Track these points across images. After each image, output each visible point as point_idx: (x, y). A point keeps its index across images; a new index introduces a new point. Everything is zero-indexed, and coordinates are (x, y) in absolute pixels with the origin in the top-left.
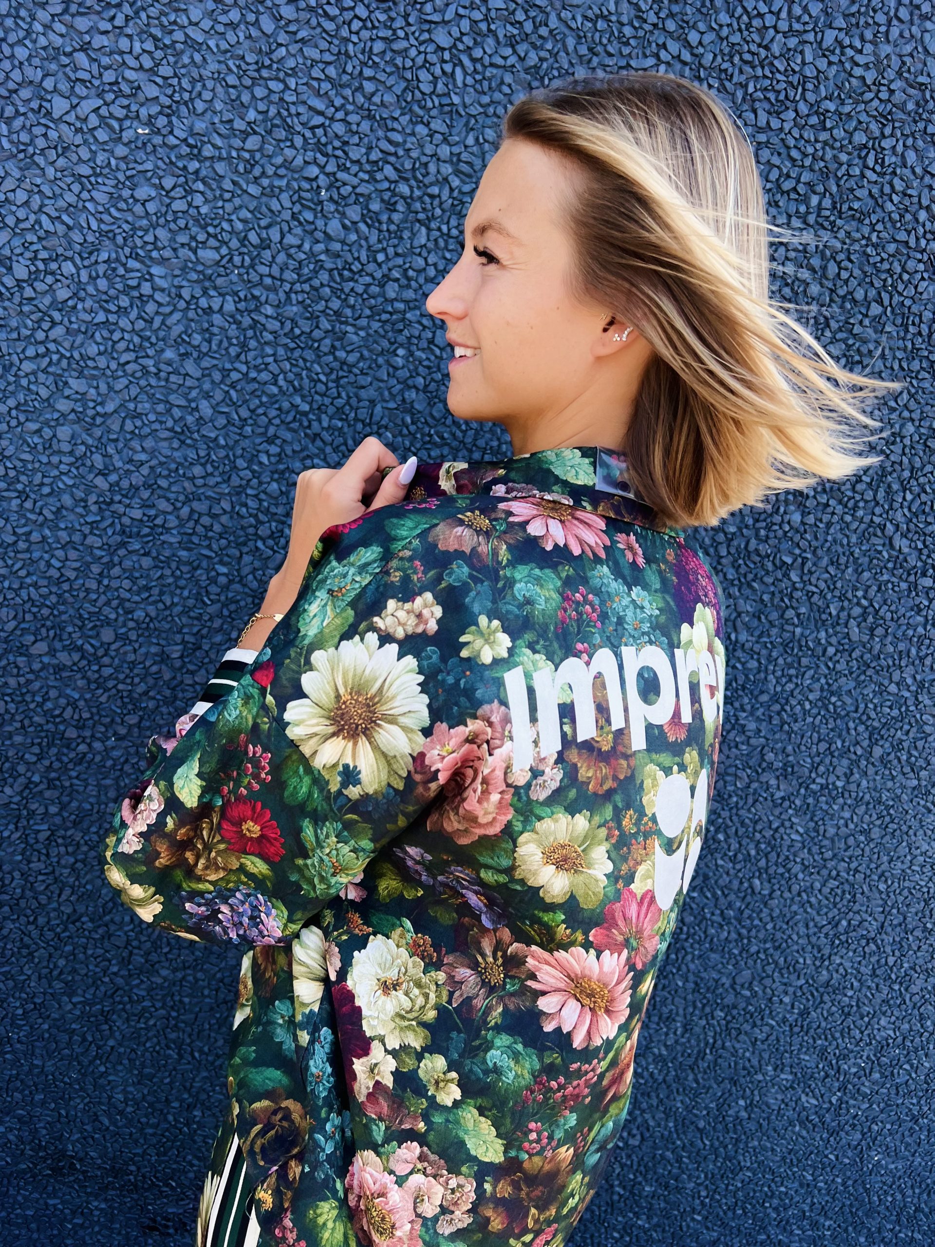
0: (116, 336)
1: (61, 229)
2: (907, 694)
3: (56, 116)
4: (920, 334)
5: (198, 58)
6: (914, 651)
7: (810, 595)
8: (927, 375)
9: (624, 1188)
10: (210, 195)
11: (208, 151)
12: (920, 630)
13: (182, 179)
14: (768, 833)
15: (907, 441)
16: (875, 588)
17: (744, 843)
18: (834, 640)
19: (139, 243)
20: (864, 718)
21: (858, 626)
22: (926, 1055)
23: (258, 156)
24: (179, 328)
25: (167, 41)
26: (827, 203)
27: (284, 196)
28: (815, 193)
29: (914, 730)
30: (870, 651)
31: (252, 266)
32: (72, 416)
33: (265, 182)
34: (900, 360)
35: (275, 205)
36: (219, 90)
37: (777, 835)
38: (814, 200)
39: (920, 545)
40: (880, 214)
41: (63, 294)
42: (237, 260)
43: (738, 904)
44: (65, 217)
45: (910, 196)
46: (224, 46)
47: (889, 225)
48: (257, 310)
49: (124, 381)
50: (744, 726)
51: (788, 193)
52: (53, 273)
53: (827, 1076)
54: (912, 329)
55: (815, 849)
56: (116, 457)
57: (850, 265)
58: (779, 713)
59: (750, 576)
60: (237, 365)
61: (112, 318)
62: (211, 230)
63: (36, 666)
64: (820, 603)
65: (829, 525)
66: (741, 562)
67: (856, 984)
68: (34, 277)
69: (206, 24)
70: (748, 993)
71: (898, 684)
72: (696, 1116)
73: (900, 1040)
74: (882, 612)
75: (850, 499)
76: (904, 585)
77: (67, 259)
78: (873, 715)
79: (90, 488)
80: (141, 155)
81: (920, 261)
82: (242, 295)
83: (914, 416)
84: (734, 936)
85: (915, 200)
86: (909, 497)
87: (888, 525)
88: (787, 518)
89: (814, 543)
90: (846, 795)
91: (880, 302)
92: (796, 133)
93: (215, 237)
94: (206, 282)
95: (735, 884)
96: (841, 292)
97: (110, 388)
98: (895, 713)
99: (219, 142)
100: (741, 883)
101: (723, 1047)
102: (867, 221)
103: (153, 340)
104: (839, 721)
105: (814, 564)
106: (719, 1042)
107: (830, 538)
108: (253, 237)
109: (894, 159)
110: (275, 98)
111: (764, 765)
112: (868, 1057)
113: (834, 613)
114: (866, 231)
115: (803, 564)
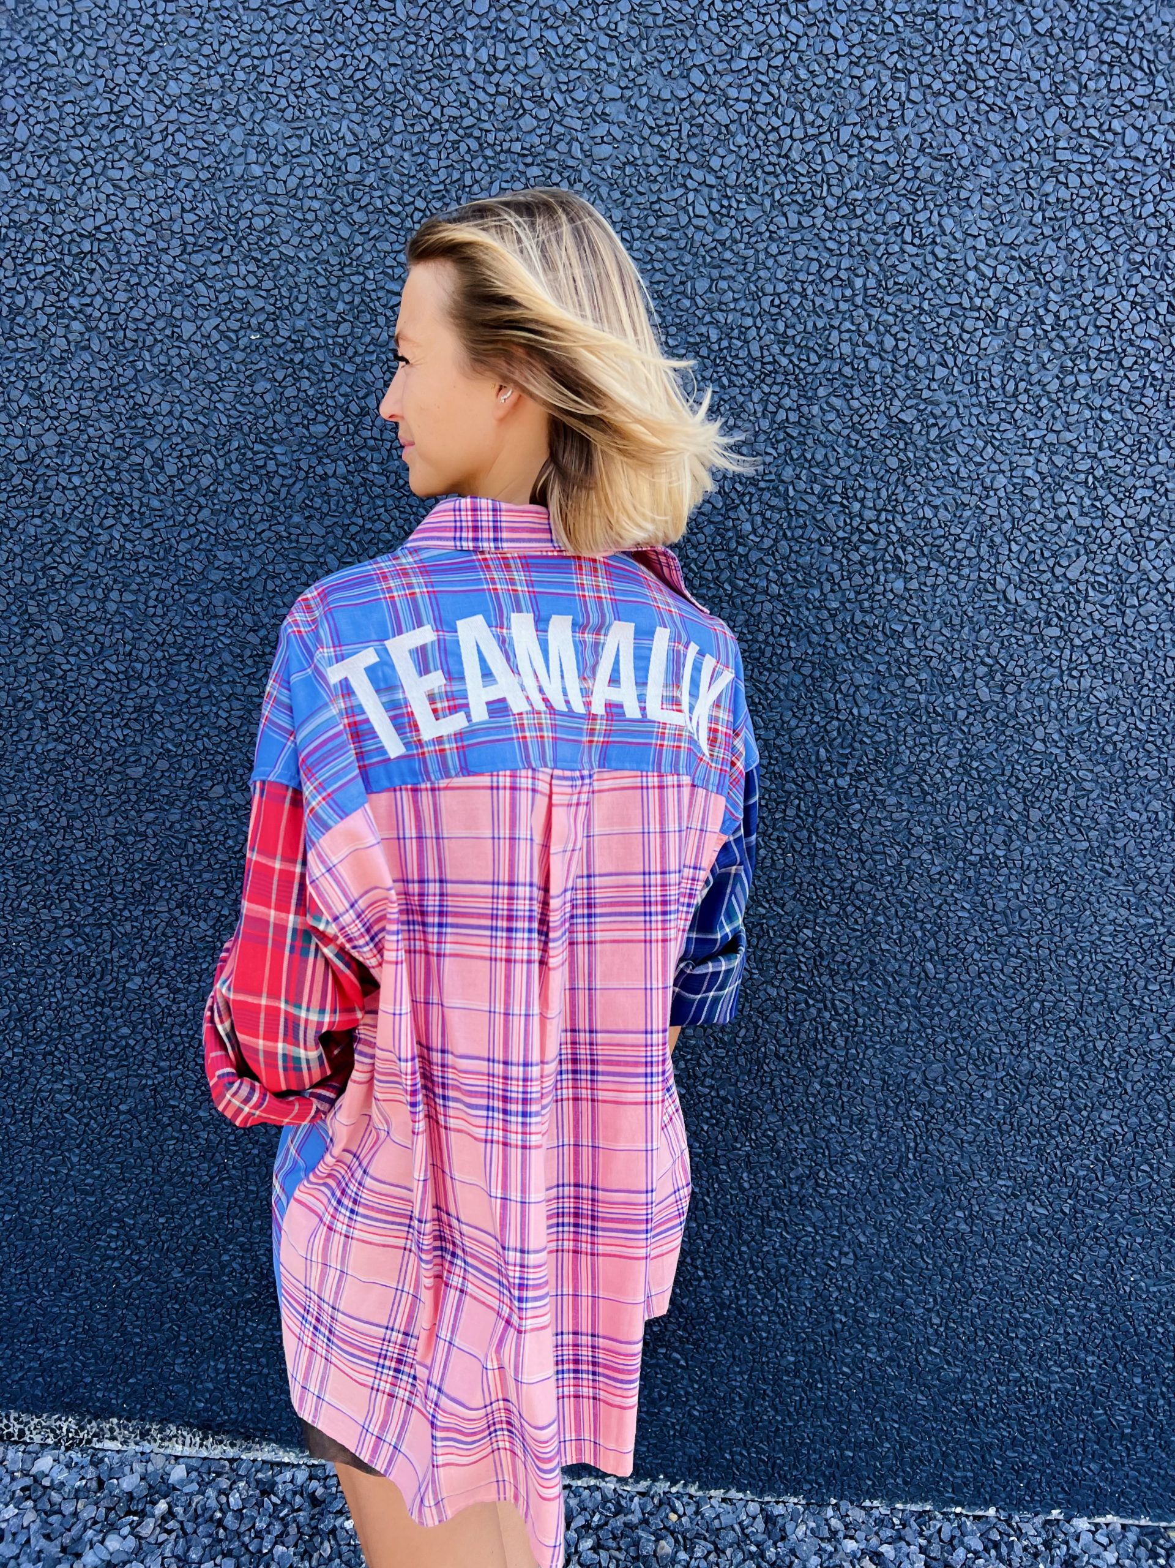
0: (251, 510)
1: (199, 428)
2: (1055, 751)
3: (185, 338)
4: (992, 387)
5: (291, 269)
6: (1054, 705)
7: (928, 660)
8: (1008, 426)
9: (846, 1315)
10: (314, 378)
11: (309, 343)
12: (1057, 682)
13: (290, 370)
14: (931, 912)
15: (1001, 493)
16: (997, 644)
17: (906, 923)
18: (963, 703)
19: (261, 429)
20: (1013, 780)
21: (987, 685)
22: (1166, 1153)
23: (349, 339)
24: (301, 497)
25: (266, 261)
26: (872, 282)
27: (376, 369)
28: (857, 276)
29: (1072, 787)
30: (1005, 709)
31: (356, 432)
32: (223, 583)
33: (358, 360)
34: (977, 416)
35: (369, 377)
36: (312, 291)
37: (941, 913)
38: (858, 283)
39: (1037, 595)
40: (928, 283)
41: (205, 482)
42: (343, 429)
43: (913, 991)
44: (201, 418)
45: (955, 261)
46: (312, 255)
47: (939, 291)
48: (365, 469)
49: (263, 548)
50: (883, 801)
51: (831, 280)
52: (196, 466)
53: (1052, 1181)
54: (983, 384)
55: (987, 925)
56: (263, 614)
57: (906, 336)
58: (918, 784)
59: (862, 649)
60: (354, 519)
61: (247, 495)
62: (318, 407)
63: (215, 809)
64: (940, 667)
65: (935, 587)
66: (849, 635)
67: (1063, 1073)
68: (181, 472)
69: (295, 241)
70: (944, 1090)
71: (1043, 741)
72: (910, 1230)
73: (1130, 1136)
74: (1009, 669)
75: (951, 558)
76: (1028, 638)
77: (206, 452)
78: (1022, 776)
79: (244, 645)
80: (256, 357)
81: (978, 319)
82: (350, 458)
83: (1003, 467)
84: (915, 1025)
85: (961, 263)
86: (1015, 547)
87: (998, 578)
88: (888, 586)
89: (922, 607)
90: (1010, 865)
91: (945, 365)
92: (828, 225)
93: (323, 412)
94: (320, 452)
95: (906, 968)
96: (903, 362)
97: (251, 555)
98: (1047, 772)
99: (317, 334)
100: (912, 968)
101: (927, 1151)
102: (915, 292)
103: (282, 509)
104: (985, 787)
105: (927, 629)
106: (922, 1145)
107: (938, 600)
108: (354, 408)
109: (931, 230)
110: (358, 289)
111: (913, 840)
112: (1096, 1158)
113: (958, 675)
114: (916, 301)
115: (915, 630)
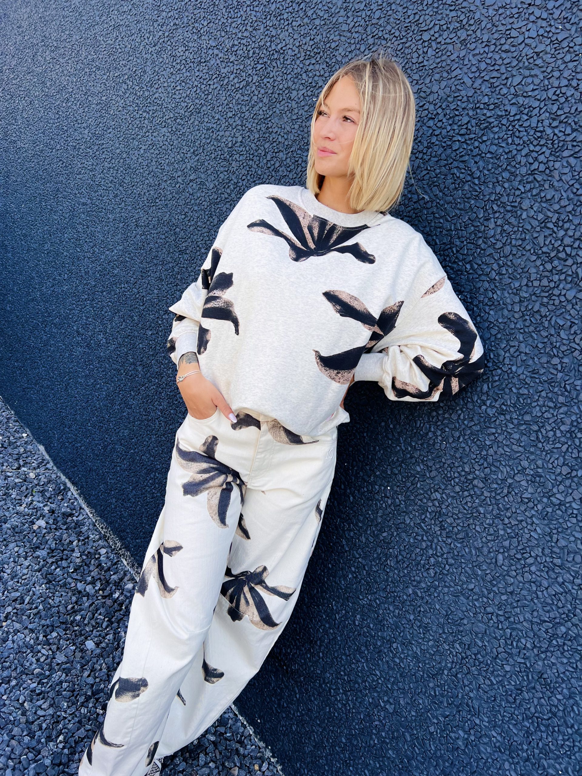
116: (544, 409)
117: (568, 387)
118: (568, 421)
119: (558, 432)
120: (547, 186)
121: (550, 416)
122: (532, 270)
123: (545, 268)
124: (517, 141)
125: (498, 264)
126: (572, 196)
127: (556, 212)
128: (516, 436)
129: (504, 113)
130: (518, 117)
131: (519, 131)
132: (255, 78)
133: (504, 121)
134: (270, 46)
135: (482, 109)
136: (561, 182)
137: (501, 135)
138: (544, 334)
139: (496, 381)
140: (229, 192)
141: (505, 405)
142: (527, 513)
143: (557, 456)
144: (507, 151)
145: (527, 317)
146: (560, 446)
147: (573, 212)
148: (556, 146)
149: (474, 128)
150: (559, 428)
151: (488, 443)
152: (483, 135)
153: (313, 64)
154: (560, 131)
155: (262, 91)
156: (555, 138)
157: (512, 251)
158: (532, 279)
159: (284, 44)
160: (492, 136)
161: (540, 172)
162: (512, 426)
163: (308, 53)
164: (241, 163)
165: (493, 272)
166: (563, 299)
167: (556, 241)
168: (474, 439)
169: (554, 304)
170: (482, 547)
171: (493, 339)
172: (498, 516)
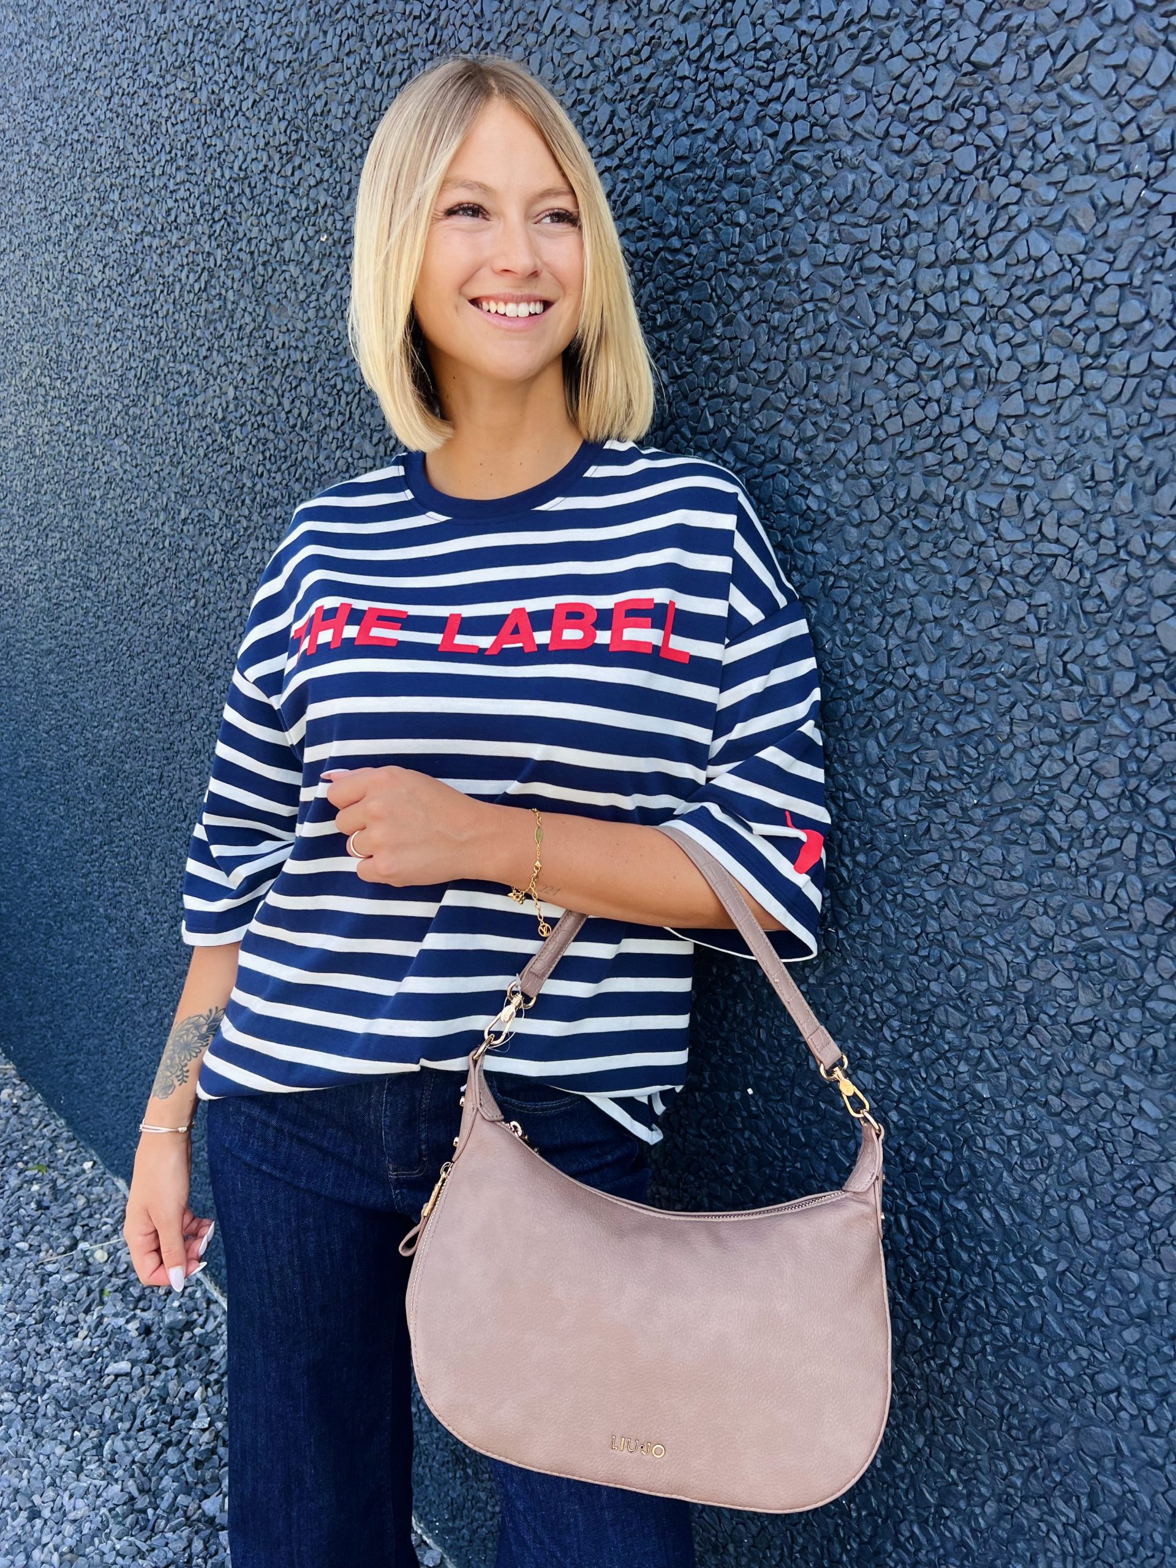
116: (1036, 754)
117: (1075, 669)
118: (1110, 766)
119: (1095, 805)
120: (828, 169)
121: (1058, 768)
122: (876, 395)
123: (900, 376)
124: (725, 98)
125: (791, 418)
126: (896, 161)
127: (873, 220)
128: (995, 854)
129: (675, 51)
130: (707, 42)
131: (722, 73)
132: (219, 253)
133: (685, 69)
134: (223, 176)
135: (628, 69)
136: (858, 141)
137: (687, 104)
138: (962, 548)
139: (891, 722)
140: (247, 513)
141: (935, 779)
142: (1100, 1068)
143: (1120, 876)
144: (711, 133)
145: (904, 523)
146: (1116, 843)
147: (913, 200)
148: (813, 60)
149: (628, 123)
150: (1095, 796)
151: (931, 896)
152: (651, 127)
153: (300, 166)
154: (811, 18)
155: (237, 275)
156: (805, 41)
157: (808, 370)
158: (879, 421)
159: (241, 158)
160: (670, 117)
161: (802, 142)
162: (973, 830)
163: (284, 149)
164: (247, 441)
165: (786, 443)
166: (972, 435)
167: (899, 294)
168: (895, 896)
169: (955, 460)
170: (1022, 1194)
171: (846, 613)
172: (1028, 1096)
